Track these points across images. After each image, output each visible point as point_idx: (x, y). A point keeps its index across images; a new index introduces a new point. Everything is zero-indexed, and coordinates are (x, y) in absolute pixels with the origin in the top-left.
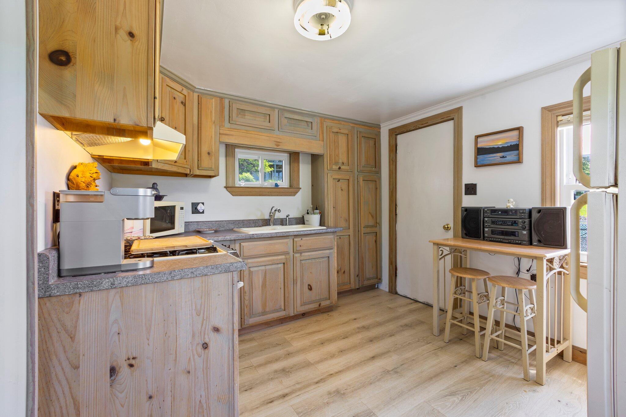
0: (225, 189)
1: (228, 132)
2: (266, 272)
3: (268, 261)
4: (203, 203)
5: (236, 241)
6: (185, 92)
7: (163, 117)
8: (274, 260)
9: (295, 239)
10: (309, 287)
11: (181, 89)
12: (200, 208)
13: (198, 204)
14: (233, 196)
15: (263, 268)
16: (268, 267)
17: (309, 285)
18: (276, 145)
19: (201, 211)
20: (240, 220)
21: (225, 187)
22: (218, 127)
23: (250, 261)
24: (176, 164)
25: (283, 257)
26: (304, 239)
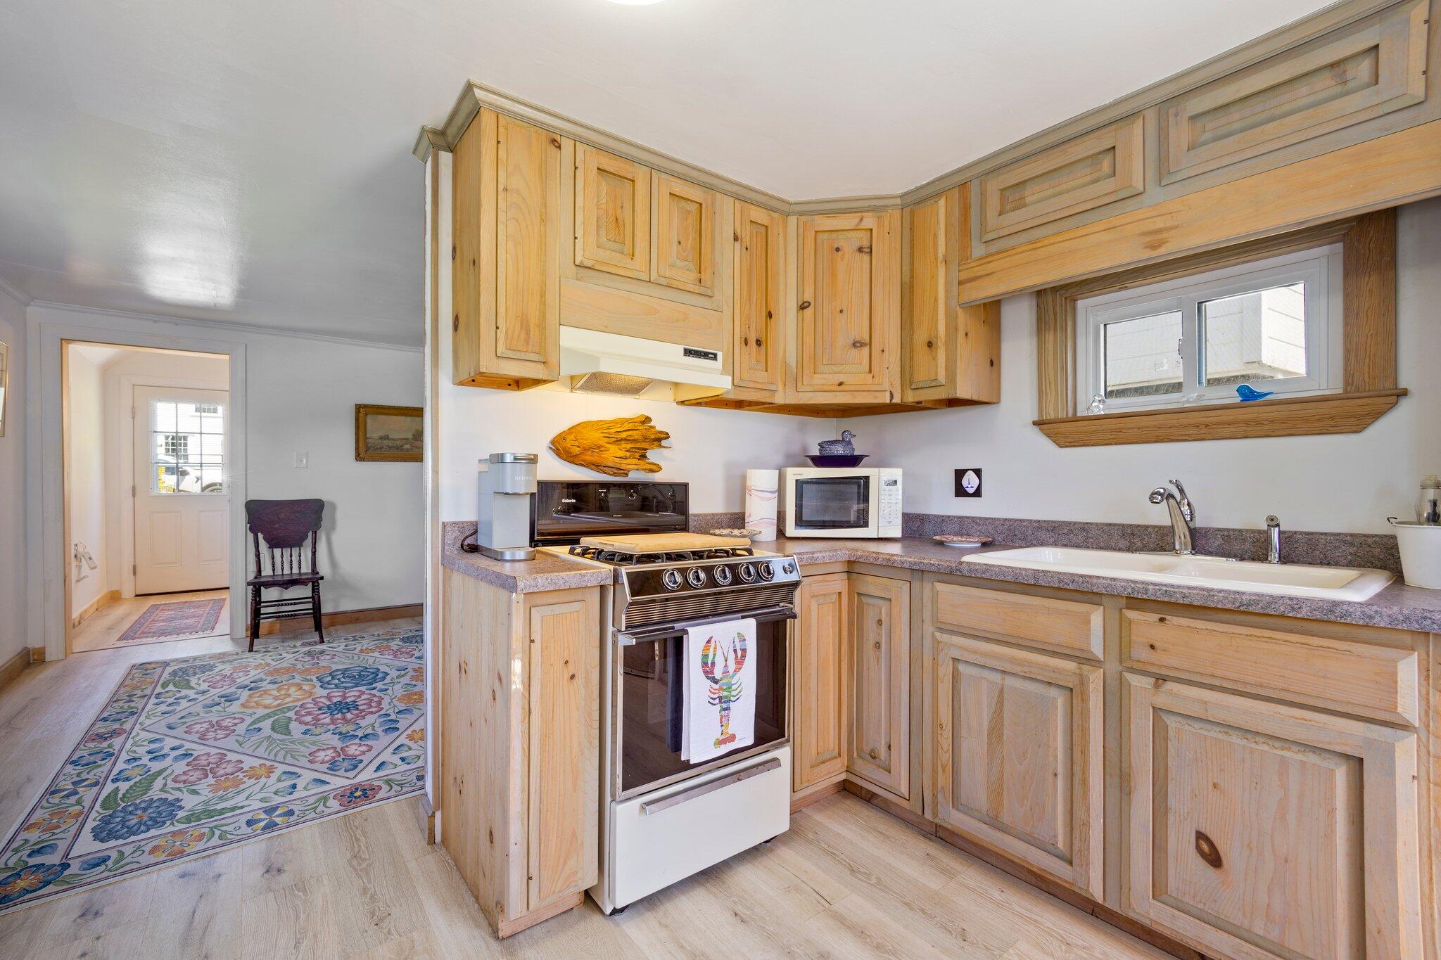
0: (1036, 429)
1: (980, 271)
2: (1002, 691)
3: (1012, 660)
4: (978, 472)
5: (926, 575)
6: (869, 221)
7: (805, 300)
8: (1030, 663)
9: (1131, 614)
10: (1205, 847)
11: (857, 220)
12: (970, 481)
13: (965, 471)
14: (1060, 447)
15: (996, 677)
16: (1010, 681)
17: (1200, 836)
18: (1145, 248)
19: (971, 491)
20: (1075, 523)
21: (1035, 423)
22: (954, 267)
23: (956, 640)
24: (842, 387)
25: (1071, 666)
26: (1174, 620)
